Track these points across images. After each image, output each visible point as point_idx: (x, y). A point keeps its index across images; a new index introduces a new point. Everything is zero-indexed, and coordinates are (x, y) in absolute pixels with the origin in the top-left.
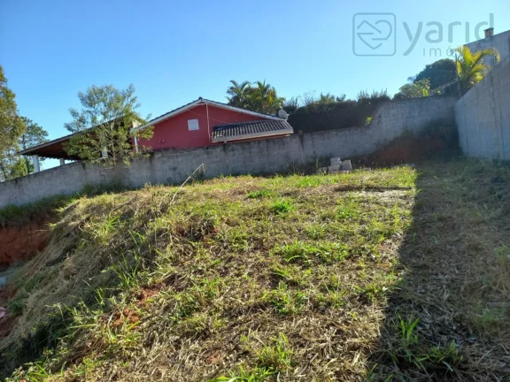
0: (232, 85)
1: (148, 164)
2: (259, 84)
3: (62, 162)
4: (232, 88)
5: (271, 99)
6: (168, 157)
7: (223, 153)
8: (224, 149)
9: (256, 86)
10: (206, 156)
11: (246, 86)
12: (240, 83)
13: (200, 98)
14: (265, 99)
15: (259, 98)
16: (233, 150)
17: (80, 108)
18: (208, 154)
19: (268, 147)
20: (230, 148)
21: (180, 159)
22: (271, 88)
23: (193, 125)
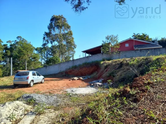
0: (134, 34)
1: (118, 54)
2: (143, 34)
3: (89, 55)
4: (133, 35)
5: (147, 39)
6: (124, 53)
7: (140, 52)
8: (141, 51)
9: (142, 34)
10: (135, 53)
11: (138, 35)
12: (136, 34)
13: (130, 38)
14: (145, 38)
15: (143, 38)
16: (143, 51)
17: (105, 40)
18: (135, 52)
19: (154, 51)
20: (142, 51)
21: (127, 53)
22: (147, 35)
23: (127, 45)
